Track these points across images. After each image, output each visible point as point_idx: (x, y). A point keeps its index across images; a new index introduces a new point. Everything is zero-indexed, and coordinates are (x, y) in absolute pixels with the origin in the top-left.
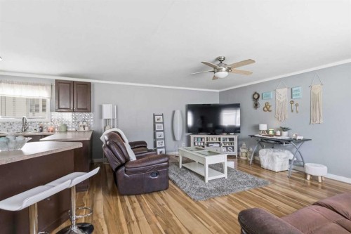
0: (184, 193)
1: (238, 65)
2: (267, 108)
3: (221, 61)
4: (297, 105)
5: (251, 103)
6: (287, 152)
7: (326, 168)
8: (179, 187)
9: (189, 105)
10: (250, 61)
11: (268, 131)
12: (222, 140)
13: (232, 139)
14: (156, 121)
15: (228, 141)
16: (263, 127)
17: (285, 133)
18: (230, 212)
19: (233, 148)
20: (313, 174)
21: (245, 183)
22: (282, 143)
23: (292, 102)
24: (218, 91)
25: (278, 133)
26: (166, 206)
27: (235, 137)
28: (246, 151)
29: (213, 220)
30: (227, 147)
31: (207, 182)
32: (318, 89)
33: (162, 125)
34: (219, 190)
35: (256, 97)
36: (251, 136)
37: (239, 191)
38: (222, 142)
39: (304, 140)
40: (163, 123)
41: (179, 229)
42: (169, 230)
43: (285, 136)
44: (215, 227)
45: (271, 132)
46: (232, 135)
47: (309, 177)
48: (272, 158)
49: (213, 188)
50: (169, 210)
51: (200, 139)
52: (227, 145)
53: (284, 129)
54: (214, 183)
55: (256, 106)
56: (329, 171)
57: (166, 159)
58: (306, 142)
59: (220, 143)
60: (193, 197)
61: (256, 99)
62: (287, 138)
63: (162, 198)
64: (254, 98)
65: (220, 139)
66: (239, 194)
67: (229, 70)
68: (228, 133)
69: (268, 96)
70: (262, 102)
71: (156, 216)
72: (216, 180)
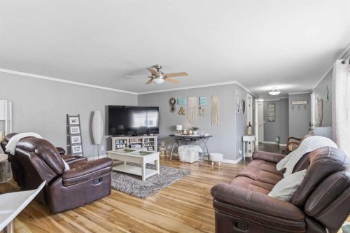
0: (128, 194)
1: (174, 75)
2: (182, 112)
3: (158, 69)
4: (203, 111)
5: (169, 107)
6: (197, 146)
7: (222, 155)
8: (119, 190)
9: (109, 106)
10: (185, 74)
11: (183, 131)
12: (143, 140)
13: (152, 140)
14: (71, 123)
15: (149, 141)
16: (179, 128)
17: (196, 132)
18: (176, 200)
19: (153, 147)
20: (216, 161)
21: (175, 176)
22: (195, 140)
23: (200, 108)
24: (137, 94)
25: (191, 132)
26: (116, 211)
27: (156, 137)
28: (165, 149)
29: (166, 209)
30: (148, 147)
31: (144, 180)
32: (216, 100)
33: (78, 127)
34: (158, 185)
35: (173, 102)
36: (171, 136)
37: (174, 182)
38: (143, 142)
39: (209, 136)
40: (79, 125)
41: (142, 225)
42: (134, 229)
43: (196, 134)
44: (171, 214)
45: (185, 132)
46: (152, 136)
47: (213, 164)
48: (189, 153)
49: (152, 184)
50: (121, 213)
51: (122, 142)
52: (148, 145)
53: (195, 129)
54: (151, 180)
55: (173, 109)
56: (224, 158)
57: (110, 163)
58: (210, 138)
59: (141, 144)
60: (138, 195)
61: (173, 103)
62: (198, 136)
63: (106, 204)
64: (171, 103)
65: (141, 140)
66: (175, 184)
67: (165, 78)
68: (148, 134)
69: (183, 102)
70: (177, 107)
71: (112, 222)
72: (151, 177)
